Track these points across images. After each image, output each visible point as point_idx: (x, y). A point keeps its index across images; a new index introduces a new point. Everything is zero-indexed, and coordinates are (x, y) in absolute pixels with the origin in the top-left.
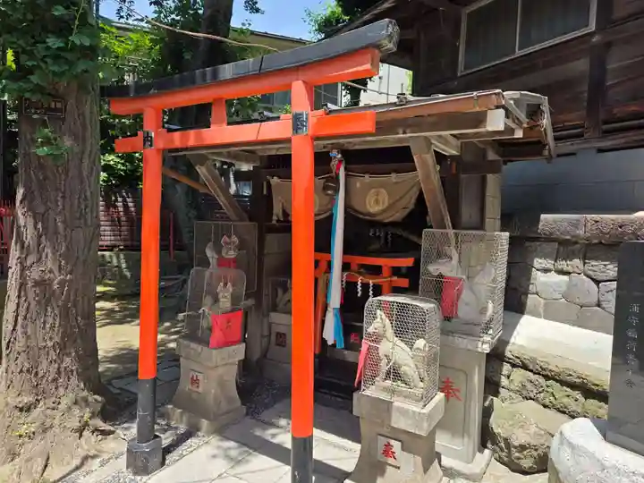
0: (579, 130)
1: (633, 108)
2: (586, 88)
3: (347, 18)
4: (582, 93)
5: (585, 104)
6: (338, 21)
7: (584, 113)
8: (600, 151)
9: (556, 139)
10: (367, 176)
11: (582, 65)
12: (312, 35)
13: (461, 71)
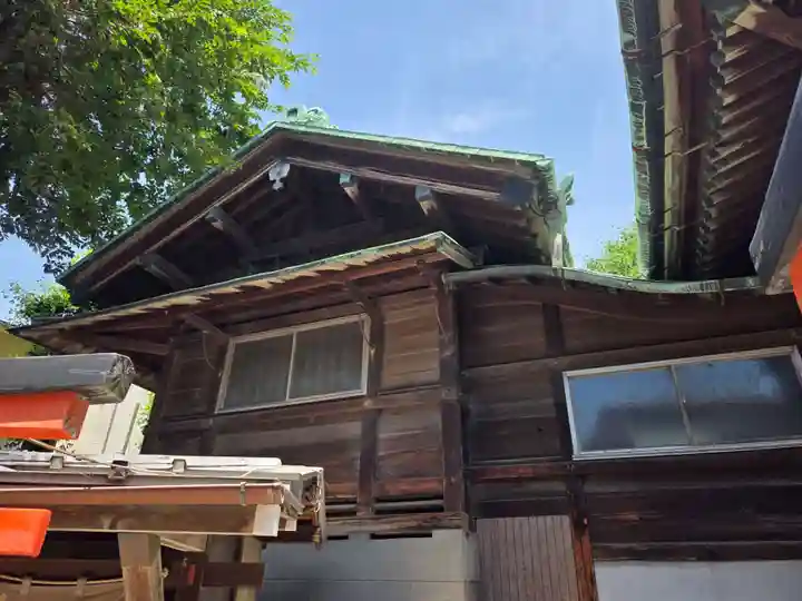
0: (352, 506)
1: (405, 487)
2: (358, 454)
3: (76, 308)
4: (353, 459)
5: (358, 474)
6: (60, 309)
7: (355, 485)
8: (374, 536)
9: (328, 514)
10: (27, 582)
11: (354, 429)
12: (13, 315)
13: (219, 407)
